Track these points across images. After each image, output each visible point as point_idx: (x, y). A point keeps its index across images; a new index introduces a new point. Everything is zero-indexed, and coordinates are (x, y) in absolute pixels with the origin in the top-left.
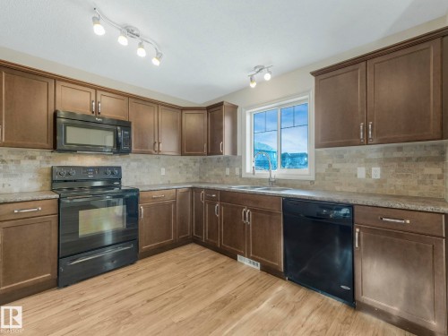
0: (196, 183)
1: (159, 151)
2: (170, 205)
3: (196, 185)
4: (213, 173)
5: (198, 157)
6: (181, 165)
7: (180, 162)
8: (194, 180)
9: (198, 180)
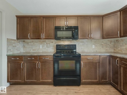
0: (111, 52)
1: (91, 37)
2: (96, 63)
3: (112, 54)
4: (124, 48)
5: (113, 39)
6: (103, 43)
7: (102, 42)
8: (110, 51)
9: (113, 51)
